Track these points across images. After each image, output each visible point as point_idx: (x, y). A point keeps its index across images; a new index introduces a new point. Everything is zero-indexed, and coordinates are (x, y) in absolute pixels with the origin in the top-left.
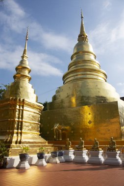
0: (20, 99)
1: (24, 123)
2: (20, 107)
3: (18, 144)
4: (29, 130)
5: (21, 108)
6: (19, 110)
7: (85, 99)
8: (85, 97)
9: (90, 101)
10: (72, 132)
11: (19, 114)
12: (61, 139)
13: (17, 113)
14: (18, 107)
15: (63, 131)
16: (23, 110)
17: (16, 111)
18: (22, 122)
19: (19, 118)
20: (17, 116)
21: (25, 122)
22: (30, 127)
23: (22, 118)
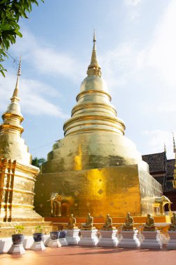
0: (10, 161)
1: (14, 194)
2: (9, 171)
3: (7, 222)
4: (20, 202)
5: (11, 173)
6: (8, 175)
7: (94, 159)
8: (94, 156)
9: (101, 162)
10: (76, 205)
11: (8, 181)
12: (60, 215)
13: (6, 179)
14: (6, 171)
15: (64, 204)
16: (13, 176)
17: (4, 177)
18: (11, 192)
19: (7, 186)
20: (5, 183)
21: (16, 192)
22: (22, 199)
23: (12, 186)
